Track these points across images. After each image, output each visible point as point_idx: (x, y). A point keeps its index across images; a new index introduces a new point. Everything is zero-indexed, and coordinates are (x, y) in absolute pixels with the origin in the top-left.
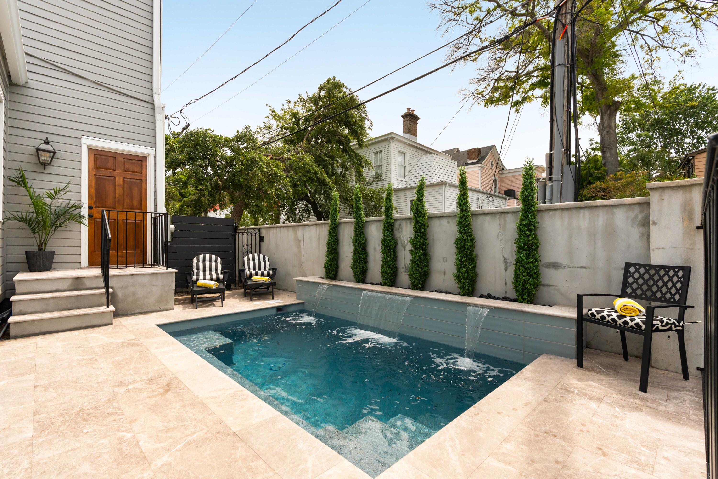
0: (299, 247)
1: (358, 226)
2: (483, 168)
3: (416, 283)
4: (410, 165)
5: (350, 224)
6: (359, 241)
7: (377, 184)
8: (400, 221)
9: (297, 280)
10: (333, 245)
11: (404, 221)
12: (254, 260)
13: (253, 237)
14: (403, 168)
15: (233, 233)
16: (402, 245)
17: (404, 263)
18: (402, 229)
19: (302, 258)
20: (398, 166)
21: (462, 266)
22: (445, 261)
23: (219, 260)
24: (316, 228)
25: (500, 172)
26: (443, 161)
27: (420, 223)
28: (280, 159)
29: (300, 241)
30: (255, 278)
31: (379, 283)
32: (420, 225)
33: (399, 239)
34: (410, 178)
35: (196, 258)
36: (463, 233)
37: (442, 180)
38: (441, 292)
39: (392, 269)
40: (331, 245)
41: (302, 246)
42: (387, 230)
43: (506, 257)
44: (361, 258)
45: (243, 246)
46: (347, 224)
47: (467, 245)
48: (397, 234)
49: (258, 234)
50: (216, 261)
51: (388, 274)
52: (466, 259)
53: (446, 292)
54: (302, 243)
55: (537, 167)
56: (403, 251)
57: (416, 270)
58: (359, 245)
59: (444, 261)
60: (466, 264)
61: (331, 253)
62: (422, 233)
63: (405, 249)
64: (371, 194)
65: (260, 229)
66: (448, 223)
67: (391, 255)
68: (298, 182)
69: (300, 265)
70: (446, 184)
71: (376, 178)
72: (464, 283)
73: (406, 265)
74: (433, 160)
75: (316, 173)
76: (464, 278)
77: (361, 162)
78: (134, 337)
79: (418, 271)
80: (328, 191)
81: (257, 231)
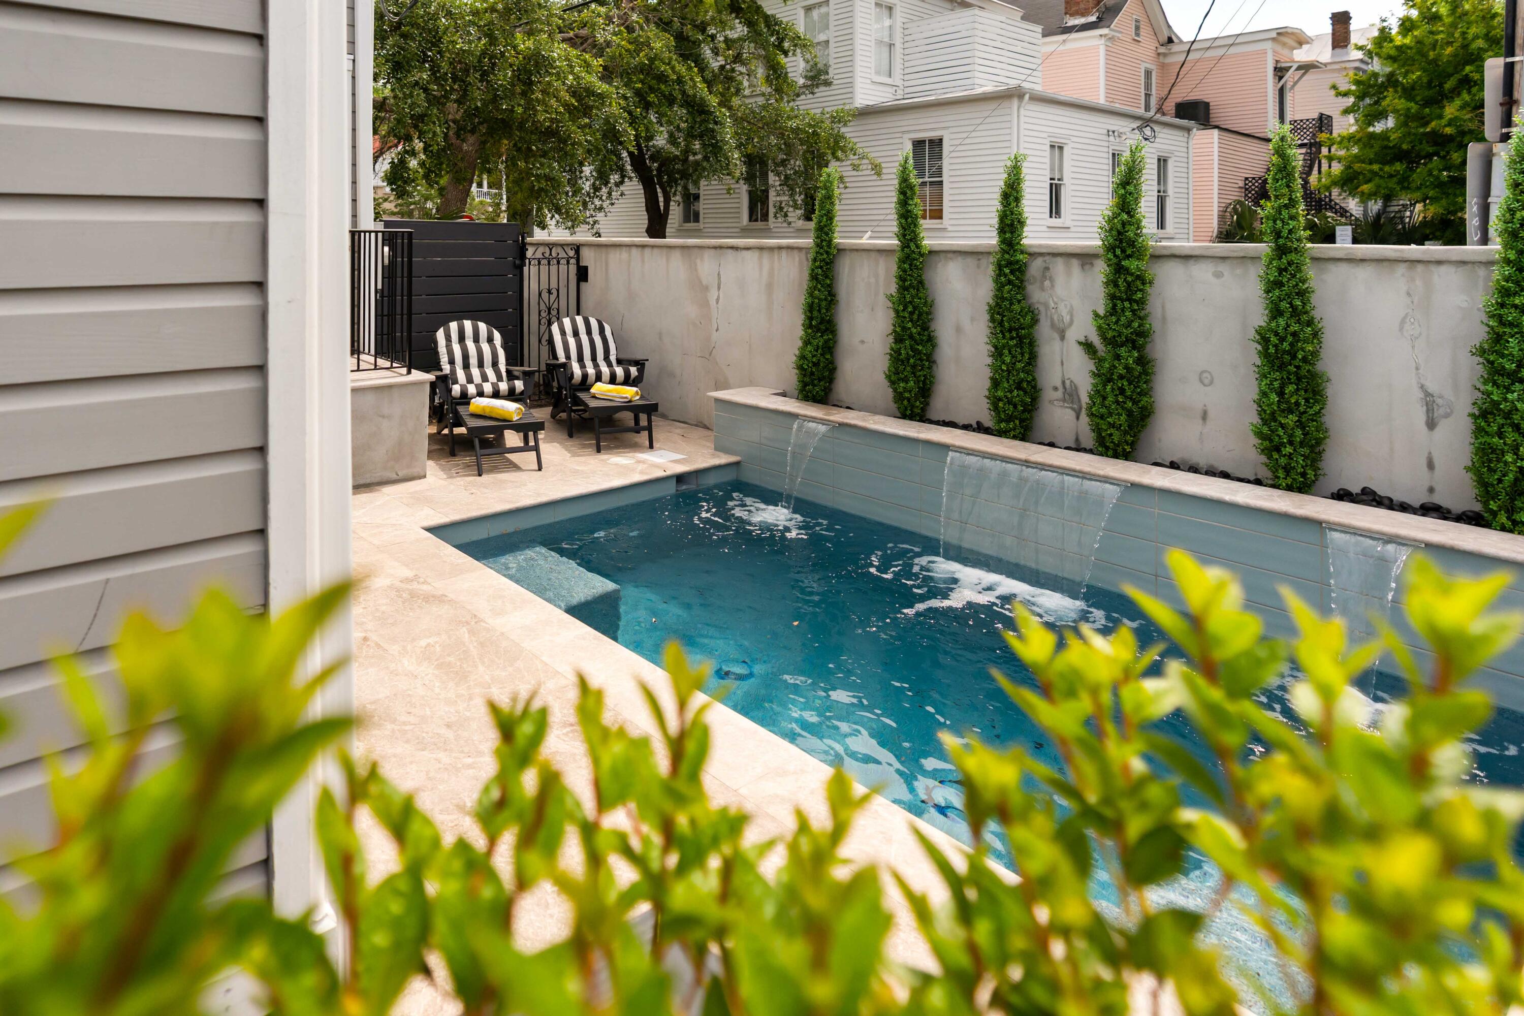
0: (705, 304)
1: (911, 265)
2: (1111, 39)
3: (1116, 440)
4: (907, 38)
5: (873, 254)
6: (915, 308)
7: (813, 93)
8: (1047, 258)
9: (718, 400)
10: (824, 311)
11: (1060, 261)
12: (576, 334)
13: (563, 268)
14: (887, 49)
15: (517, 262)
16: (1053, 326)
17: (1060, 375)
18: (1052, 280)
19: (715, 335)
20: (873, 44)
21: (1284, 406)
22: (1206, 381)
23: (497, 336)
24: (760, 258)
25: (1162, 50)
26: (1003, 25)
27: (1132, 274)
28: (571, 39)
29: (706, 289)
30: (599, 388)
31: (975, 426)
32: (1130, 279)
33: (1042, 308)
34: (907, 77)
35: (441, 330)
36: (1287, 315)
37: (1013, 83)
38: (1194, 469)
39: (1025, 392)
40: (819, 311)
41: (713, 302)
42: (1010, 282)
43: (1432, 387)
44: (920, 352)
45: (540, 294)
46: (864, 254)
47: (1303, 349)
48: (1036, 295)
49: (573, 261)
50: (490, 340)
51: (1015, 406)
52: (1298, 390)
53: (1211, 472)
54: (713, 295)
55: (1278, 34)
56: (1056, 345)
57: (1117, 402)
58: (915, 317)
59: (1201, 381)
60: (1297, 404)
61: (818, 330)
62: (1137, 302)
63: (1062, 338)
64: (810, 126)
65: (578, 247)
66: (1218, 275)
67: (1022, 354)
68: (636, 107)
69: (708, 354)
70: (1021, 96)
71: (812, 78)
72: (1290, 456)
73: (1068, 383)
74: (977, 26)
75: (680, 81)
76: (1291, 443)
77: (781, 40)
78: (409, 574)
79: (1123, 408)
80: (713, 131)
81: (572, 253)
